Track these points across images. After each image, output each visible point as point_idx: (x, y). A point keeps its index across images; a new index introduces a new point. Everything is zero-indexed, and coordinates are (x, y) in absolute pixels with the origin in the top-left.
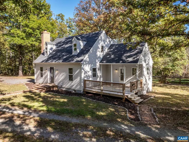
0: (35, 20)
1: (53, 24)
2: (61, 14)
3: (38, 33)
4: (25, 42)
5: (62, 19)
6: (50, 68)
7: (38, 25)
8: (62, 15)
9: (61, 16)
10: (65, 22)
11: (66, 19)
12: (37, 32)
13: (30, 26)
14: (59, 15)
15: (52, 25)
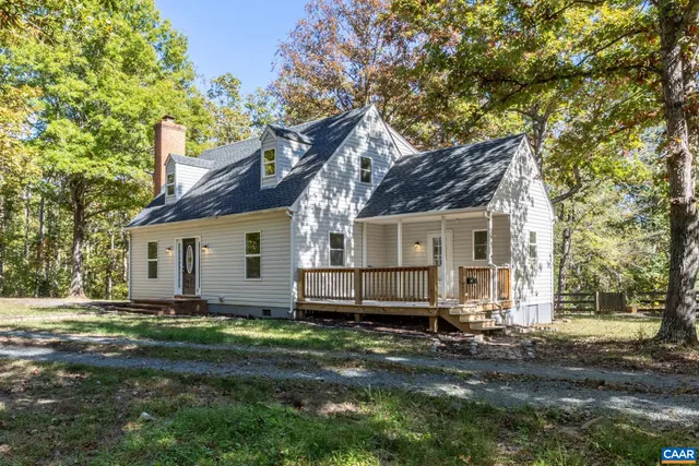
0: (131, 88)
1: (198, 108)
2: (229, 75)
3: (143, 136)
4: (94, 166)
5: (233, 94)
6: (181, 242)
7: (145, 105)
8: (232, 81)
9: (228, 85)
10: (243, 106)
11: (246, 96)
12: (137, 130)
13: (115, 109)
14: (222, 80)
15: (196, 110)
